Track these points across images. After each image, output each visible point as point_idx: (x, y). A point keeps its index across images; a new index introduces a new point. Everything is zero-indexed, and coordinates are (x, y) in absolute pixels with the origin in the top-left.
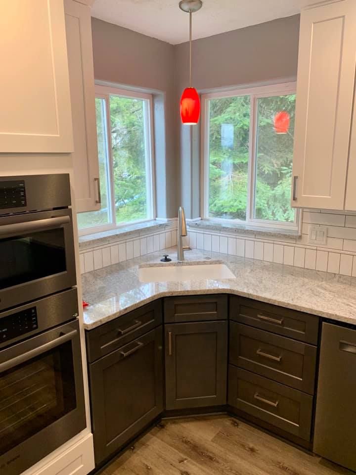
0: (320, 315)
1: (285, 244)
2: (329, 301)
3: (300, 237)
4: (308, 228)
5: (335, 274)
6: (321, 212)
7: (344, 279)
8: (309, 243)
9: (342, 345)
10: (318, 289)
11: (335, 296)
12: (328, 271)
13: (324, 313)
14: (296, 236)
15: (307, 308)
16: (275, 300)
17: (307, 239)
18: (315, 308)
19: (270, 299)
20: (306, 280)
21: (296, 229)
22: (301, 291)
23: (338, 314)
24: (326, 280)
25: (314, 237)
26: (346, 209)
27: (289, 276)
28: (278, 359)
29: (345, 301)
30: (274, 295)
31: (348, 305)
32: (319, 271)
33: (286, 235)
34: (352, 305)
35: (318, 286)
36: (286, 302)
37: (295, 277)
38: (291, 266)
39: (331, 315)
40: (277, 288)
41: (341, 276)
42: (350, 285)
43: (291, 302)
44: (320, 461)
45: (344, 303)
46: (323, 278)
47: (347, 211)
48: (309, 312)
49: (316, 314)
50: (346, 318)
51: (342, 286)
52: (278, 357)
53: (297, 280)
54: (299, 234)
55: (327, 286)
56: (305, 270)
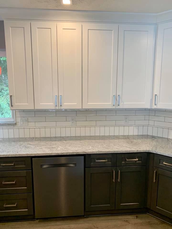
0: (31, 156)
1: (9, 128)
2: (33, 149)
3: (16, 124)
4: (19, 120)
5: (33, 138)
6: (24, 111)
7: (37, 139)
8: (20, 126)
9: (42, 166)
10: (28, 145)
11: (35, 147)
12: (30, 137)
13: (32, 154)
14: (14, 124)
15: (25, 154)
16: (9, 155)
17: (19, 124)
18: (28, 153)
19: (7, 155)
20: (22, 143)
21: (13, 120)
22: (20, 148)
23: (38, 153)
24: (30, 141)
25: (22, 123)
26: (35, 109)
27: (13, 143)
28: (14, 183)
29: (40, 147)
30: (8, 152)
31: (41, 149)
32: (26, 138)
33: (9, 124)
34: (43, 148)
35: (28, 144)
36: (15, 154)
37: (16, 142)
38: (13, 138)
39: (36, 154)
40: (9, 149)
41: (36, 138)
42: (41, 141)
43: (17, 154)
44: (39, 221)
45: (40, 148)
46: (28, 141)
47: (36, 109)
48: (26, 156)
49: (29, 156)
50: (42, 154)
51: (37, 142)
52: (14, 182)
53: (17, 144)
54: (15, 122)
55: (32, 143)
56: (20, 139)
